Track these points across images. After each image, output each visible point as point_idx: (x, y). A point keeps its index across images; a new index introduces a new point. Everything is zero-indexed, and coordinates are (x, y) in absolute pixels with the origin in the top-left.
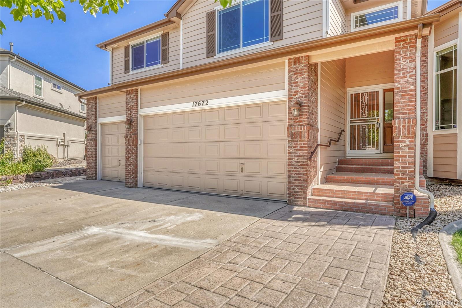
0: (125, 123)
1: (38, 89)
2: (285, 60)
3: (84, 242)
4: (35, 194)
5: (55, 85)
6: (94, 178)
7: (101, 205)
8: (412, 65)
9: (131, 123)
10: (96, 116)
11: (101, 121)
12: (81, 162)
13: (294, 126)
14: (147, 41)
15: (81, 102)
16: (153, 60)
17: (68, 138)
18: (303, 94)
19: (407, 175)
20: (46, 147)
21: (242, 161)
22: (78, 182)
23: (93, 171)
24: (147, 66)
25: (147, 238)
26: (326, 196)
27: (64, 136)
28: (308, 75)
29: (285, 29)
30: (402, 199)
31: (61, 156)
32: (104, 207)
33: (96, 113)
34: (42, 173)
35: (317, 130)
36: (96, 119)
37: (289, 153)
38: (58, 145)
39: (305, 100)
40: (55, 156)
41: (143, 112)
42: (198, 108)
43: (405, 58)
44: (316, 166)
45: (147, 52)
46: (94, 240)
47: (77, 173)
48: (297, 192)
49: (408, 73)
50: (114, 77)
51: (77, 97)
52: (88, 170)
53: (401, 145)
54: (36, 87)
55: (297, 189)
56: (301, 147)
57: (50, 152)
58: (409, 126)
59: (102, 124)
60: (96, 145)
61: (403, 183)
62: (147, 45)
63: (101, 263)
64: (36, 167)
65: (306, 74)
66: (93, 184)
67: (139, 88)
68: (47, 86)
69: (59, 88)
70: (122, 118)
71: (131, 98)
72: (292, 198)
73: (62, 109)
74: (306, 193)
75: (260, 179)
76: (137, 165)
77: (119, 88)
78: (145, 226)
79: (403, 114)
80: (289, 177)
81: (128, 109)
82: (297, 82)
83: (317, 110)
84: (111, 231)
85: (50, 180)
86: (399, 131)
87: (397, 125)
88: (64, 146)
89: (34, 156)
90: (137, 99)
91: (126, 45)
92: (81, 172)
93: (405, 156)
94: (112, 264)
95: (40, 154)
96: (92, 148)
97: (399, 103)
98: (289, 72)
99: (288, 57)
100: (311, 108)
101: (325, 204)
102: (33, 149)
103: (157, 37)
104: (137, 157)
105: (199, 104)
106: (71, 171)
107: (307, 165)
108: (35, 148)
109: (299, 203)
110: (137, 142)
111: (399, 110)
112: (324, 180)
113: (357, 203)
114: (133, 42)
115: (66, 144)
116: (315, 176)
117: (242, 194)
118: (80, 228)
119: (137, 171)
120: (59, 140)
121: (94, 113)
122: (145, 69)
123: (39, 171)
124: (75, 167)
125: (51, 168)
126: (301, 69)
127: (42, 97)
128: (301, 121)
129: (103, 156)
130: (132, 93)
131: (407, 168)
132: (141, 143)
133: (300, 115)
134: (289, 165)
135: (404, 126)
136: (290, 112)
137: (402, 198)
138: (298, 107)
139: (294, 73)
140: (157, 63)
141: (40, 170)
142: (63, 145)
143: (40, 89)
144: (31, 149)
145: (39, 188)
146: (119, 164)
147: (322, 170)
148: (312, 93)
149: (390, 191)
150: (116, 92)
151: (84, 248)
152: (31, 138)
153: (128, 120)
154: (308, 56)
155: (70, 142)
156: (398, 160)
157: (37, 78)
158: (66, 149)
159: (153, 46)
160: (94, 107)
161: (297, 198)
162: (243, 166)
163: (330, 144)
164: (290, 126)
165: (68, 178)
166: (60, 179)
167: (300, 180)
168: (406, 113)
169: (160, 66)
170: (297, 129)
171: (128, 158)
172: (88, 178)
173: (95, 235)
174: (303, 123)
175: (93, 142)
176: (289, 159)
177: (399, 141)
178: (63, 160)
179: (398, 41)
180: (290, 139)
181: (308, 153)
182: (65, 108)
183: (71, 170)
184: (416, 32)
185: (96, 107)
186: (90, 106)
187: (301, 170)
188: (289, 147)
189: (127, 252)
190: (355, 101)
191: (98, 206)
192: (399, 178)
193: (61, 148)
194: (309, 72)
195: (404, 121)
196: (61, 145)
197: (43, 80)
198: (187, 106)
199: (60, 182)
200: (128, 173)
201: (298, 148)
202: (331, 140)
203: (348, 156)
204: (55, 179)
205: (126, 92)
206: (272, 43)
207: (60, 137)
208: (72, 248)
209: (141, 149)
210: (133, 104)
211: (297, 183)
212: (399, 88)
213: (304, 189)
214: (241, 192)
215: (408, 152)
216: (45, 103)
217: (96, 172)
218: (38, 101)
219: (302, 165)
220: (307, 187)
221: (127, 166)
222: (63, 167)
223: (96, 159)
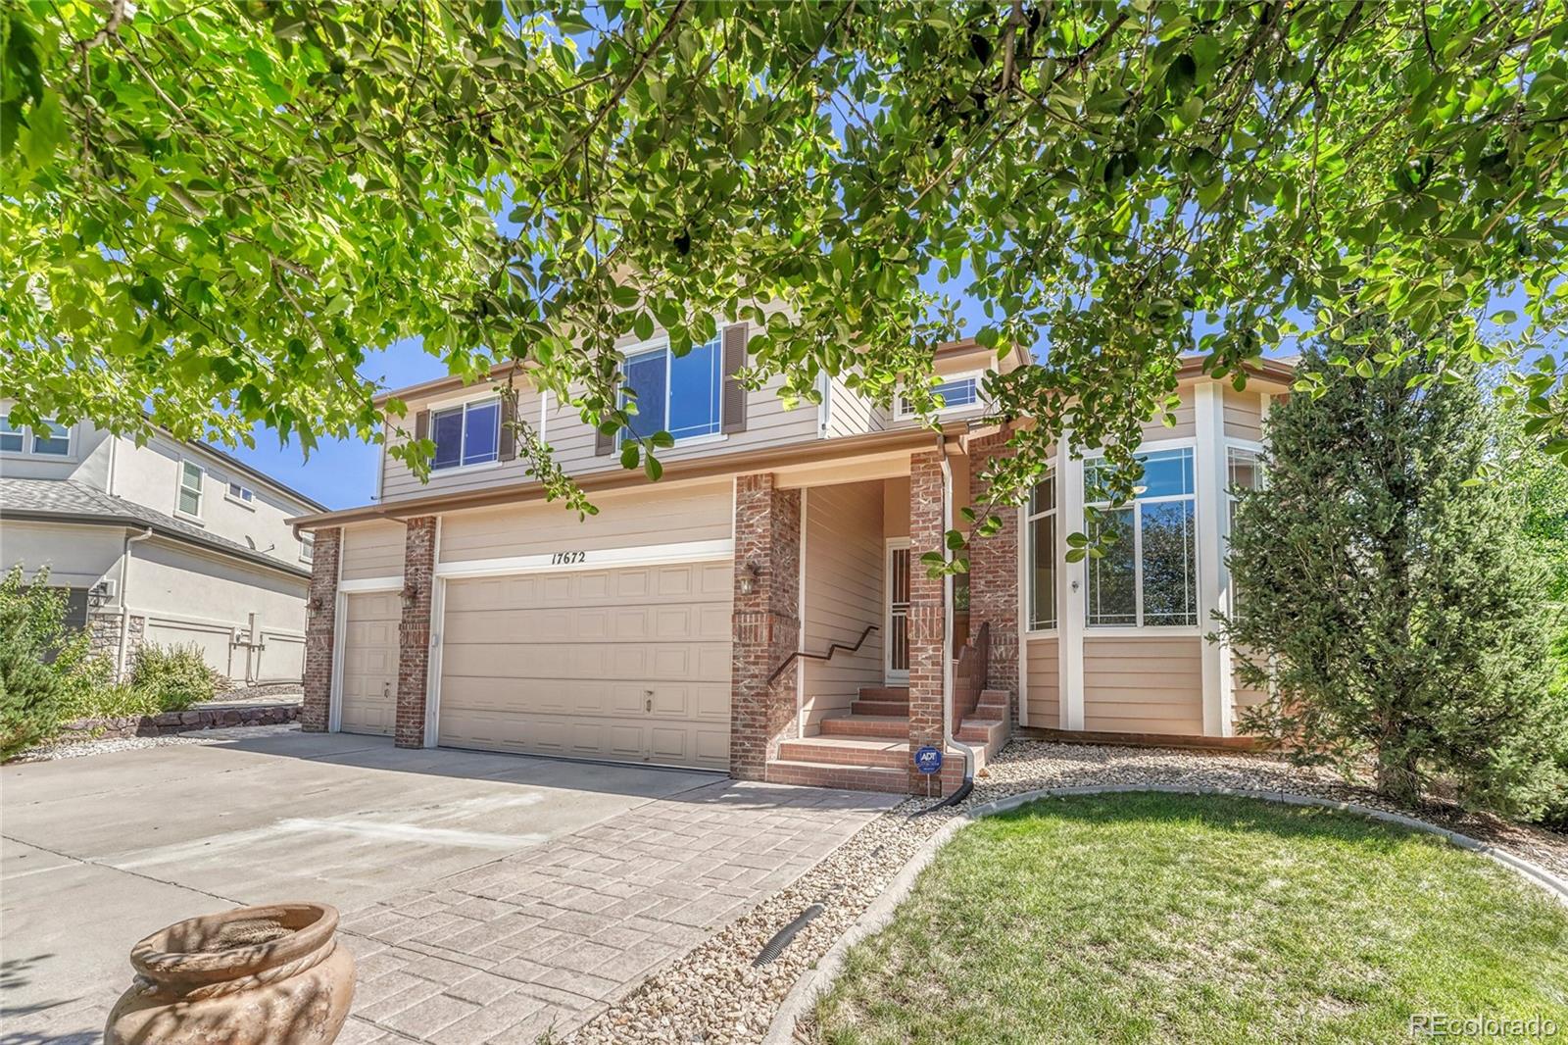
0: (402, 594)
1: (190, 497)
2: (733, 478)
3: (275, 843)
4: (163, 760)
5: (235, 489)
6: (321, 727)
7: (325, 781)
8: (936, 507)
9: (415, 595)
10: (336, 575)
11: (346, 586)
12: (294, 692)
13: (745, 613)
14: (468, 405)
15: (300, 539)
16: (480, 450)
17: (261, 626)
18: (762, 549)
19: (930, 714)
20: (200, 648)
21: (650, 687)
22: (278, 737)
23: (319, 710)
24: (467, 462)
25: (410, 834)
26: (805, 760)
27: (251, 622)
28: (772, 513)
29: (750, 412)
30: (918, 761)
31: (238, 673)
32: (332, 785)
33: (336, 568)
34: (185, 715)
35: (796, 623)
36: (335, 583)
37: (736, 670)
38: (233, 645)
39: (765, 563)
40: (223, 672)
41: (444, 570)
42: (563, 567)
43: (927, 493)
44: (794, 699)
45: (467, 432)
46: (297, 840)
47: (282, 715)
48: (749, 751)
49: (931, 521)
50: (388, 483)
51: (291, 527)
52: (308, 707)
53: (922, 656)
54: (184, 491)
55: (747, 745)
56: (756, 657)
57: (208, 662)
58: (931, 621)
59: (351, 596)
60: (331, 645)
61: (923, 728)
62: (469, 413)
63: (305, 872)
64: (171, 698)
65: (768, 510)
66: (317, 741)
67: (439, 515)
68: (214, 489)
69: (247, 495)
70: (397, 583)
71: (418, 537)
72: (738, 765)
73: (251, 552)
74: (763, 752)
75: (684, 725)
76: (424, 694)
77: (392, 512)
78: (415, 816)
79: (923, 597)
80: (734, 719)
81: (410, 562)
82: (752, 525)
83: (797, 583)
84: (336, 825)
85: (206, 731)
86: (918, 630)
87: (914, 618)
88: (250, 647)
89: (167, 670)
90: (432, 541)
91: (421, 409)
92: (290, 714)
93: (927, 678)
94: (325, 874)
95: (182, 666)
96: (321, 653)
97: (917, 576)
98: (739, 503)
99: (737, 474)
100: (780, 579)
101: (797, 774)
102: (165, 653)
103: (493, 399)
104: (425, 675)
105: (567, 560)
106: (264, 712)
107: (767, 695)
108: (171, 650)
109: (750, 774)
110: (427, 640)
111: (917, 590)
112: (817, 730)
113: (850, 771)
114: (437, 404)
115: (256, 642)
116: (788, 719)
117: (647, 759)
118: (269, 820)
119: (423, 708)
120: (237, 633)
121: (331, 567)
122: (462, 469)
123: (176, 710)
124: (274, 702)
125: (210, 703)
126: (759, 500)
127: (199, 517)
128: (758, 605)
129: (347, 672)
130: (423, 526)
131: (930, 700)
132: (437, 643)
133: (754, 592)
134: (734, 694)
135: (924, 621)
136: (737, 587)
137: (918, 757)
138: (752, 576)
139: (748, 506)
140: (489, 459)
141: (179, 708)
142: (247, 644)
143: (196, 496)
144: (159, 653)
145: (174, 748)
146: (386, 693)
147: (810, 706)
148: (783, 549)
149: (905, 747)
150: (383, 520)
151: (273, 852)
152: (159, 623)
153: (408, 588)
154: (773, 476)
155: (265, 637)
156: (916, 685)
157: (192, 470)
158: (254, 655)
159: (481, 418)
160: (332, 552)
161: (748, 764)
162: (651, 698)
163: (830, 654)
164: (737, 613)
165: (252, 729)
166: (232, 731)
167: (753, 726)
168: (928, 596)
169: (494, 464)
170: (749, 621)
171: (403, 678)
172: (308, 729)
173: (299, 833)
174: (761, 609)
175: (323, 639)
176: (734, 682)
177: (917, 650)
178: (244, 685)
179: (916, 460)
180: (736, 640)
181: (769, 670)
182: (261, 549)
183: (263, 709)
184: (935, 448)
185: (337, 552)
186: (322, 549)
187: (755, 705)
188: (734, 657)
189: (363, 855)
190: (901, 566)
191: (318, 783)
192: (917, 721)
193: (240, 654)
194: (773, 507)
195: (925, 610)
196: (243, 644)
197: (204, 475)
198: (541, 563)
199: (231, 737)
200: (402, 712)
201: (752, 659)
202: (834, 646)
203: (889, 682)
204: (219, 731)
205: (409, 523)
206: (725, 437)
207: (240, 624)
208: (247, 852)
209: (437, 656)
210: (422, 551)
211: (748, 731)
212: (917, 549)
213: (760, 744)
214: (646, 755)
215: (932, 671)
216: (206, 534)
217: (327, 712)
218: (188, 529)
219: (758, 694)
220: (765, 740)
221: (401, 695)
222: (244, 702)
223: (329, 681)
